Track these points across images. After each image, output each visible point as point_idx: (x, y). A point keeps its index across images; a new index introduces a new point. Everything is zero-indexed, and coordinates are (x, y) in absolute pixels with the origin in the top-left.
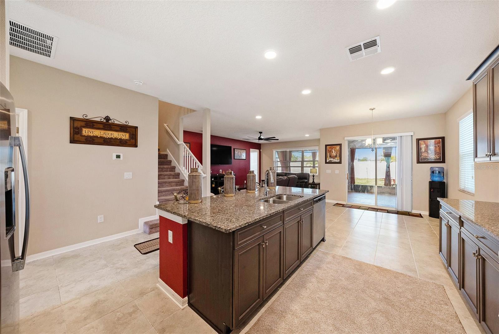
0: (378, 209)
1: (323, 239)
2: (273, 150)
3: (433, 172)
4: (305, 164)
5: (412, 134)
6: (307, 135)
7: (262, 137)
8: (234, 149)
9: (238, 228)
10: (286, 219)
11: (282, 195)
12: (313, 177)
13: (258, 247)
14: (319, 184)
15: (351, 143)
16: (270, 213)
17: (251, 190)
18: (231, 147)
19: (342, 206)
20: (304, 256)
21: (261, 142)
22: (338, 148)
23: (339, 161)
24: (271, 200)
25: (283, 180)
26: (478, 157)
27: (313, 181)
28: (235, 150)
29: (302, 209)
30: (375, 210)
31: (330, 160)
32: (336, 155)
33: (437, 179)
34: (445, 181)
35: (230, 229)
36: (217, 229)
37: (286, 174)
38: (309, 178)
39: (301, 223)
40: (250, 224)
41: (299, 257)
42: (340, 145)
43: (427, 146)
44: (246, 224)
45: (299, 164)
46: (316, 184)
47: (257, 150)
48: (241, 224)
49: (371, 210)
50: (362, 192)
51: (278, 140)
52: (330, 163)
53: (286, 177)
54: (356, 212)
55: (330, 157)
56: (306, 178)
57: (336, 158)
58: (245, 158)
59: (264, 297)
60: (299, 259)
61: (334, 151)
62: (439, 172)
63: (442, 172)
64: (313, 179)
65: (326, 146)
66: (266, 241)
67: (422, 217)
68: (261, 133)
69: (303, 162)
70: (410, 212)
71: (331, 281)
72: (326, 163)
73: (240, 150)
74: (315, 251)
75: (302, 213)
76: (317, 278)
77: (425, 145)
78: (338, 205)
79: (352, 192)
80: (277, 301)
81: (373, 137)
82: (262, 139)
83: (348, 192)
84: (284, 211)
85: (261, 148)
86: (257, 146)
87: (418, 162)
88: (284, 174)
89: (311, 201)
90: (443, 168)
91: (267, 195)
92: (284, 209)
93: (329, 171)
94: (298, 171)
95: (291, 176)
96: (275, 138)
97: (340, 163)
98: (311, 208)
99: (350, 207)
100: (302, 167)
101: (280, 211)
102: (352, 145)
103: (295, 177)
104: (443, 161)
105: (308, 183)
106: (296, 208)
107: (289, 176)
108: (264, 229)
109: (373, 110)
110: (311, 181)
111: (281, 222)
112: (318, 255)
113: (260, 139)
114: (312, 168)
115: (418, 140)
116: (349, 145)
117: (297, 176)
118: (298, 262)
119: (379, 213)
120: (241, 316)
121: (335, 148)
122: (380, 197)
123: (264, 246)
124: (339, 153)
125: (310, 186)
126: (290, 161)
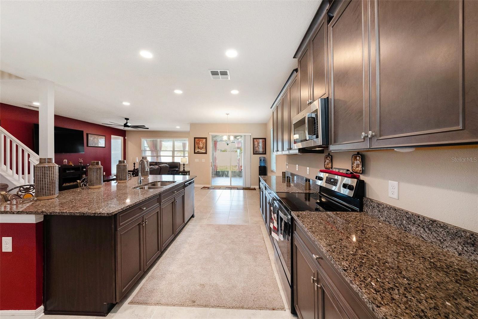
0: (232, 188)
1: (193, 215)
2: (141, 138)
3: (260, 160)
4: (176, 153)
5: (250, 134)
6: (178, 127)
7: (128, 124)
8: (87, 135)
9: (120, 211)
10: (162, 201)
11: (156, 182)
12: (184, 166)
13: (138, 227)
14: (189, 172)
15: (214, 137)
16: (149, 196)
17: (122, 180)
18: (82, 132)
19: (208, 189)
20: (178, 230)
21: (126, 129)
22: (204, 140)
23: (205, 151)
24: (146, 187)
25: (154, 169)
26: (284, 150)
27: (184, 169)
28: (89, 135)
29: (176, 192)
30: (230, 189)
31: (198, 150)
32: (203, 147)
33: (263, 165)
34: (266, 166)
35: (113, 212)
36: (96, 215)
37: (156, 164)
38: (180, 167)
39: (175, 203)
40: (131, 206)
41: (174, 232)
42: (206, 138)
43: (258, 143)
44: (127, 207)
45: (170, 154)
46: (186, 172)
47: (121, 137)
48: (122, 207)
49: (228, 189)
50: (222, 176)
51: (148, 128)
52: (198, 153)
53: (157, 166)
54: (218, 192)
55: (198, 148)
56: (177, 167)
57: (203, 149)
58: (104, 146)
59: (145, 269)
60: (174, 234)
61: (201, 143)
62: (263, 160)
63: (265, 160)
64: (184, 167)
65: (195, 138)
66: (146, 220)
67: (255, 190)
68: (127, 119)
69: (173, 151)
70: (250, 188)
71: (200, 242)
72: (195, 153)
73: (97, 136)
74: (186, 226)
75: (175, 195)
76: (189, 244)
77: (257, 143)
78: (205, 188)
79: (215, 177)
80: (157, 270)
81: (228, 134)
82: (128, 126)
83: (212, 177)
84: (160, 194)
85: (126, 136)
86: (122, 133)
87: (254, 154)
88: (154, 163)
89: (183, 185)
90: (265, 158)
91: (141, 184)
92: (160, 192)
93: (197, 160)
94: (169, 160)
95: (162, 165)
96: (145, 126)
97: (206, 153)
98: (183, 191)
99: (213, 189)
100: (173, 156)
101: (157, 194)
102: (215, 139)
103: (166, 166)
104: (265, 154)
105: (179, 171)
106: (170, 191)
107: (160, 165)
108: (143, 210)
109: (228, 115)
110: (182, 169)
111: (158, 203)
112: (189, 228)
113: (126, 125)
114: (182, 157)
115: (254, 139)
116: (212, 140)
117: (168, 165)
118: (173, 236)
119: (233, 191)
120: (124, 289)
121: (202, 141)
122: (233, 179)
123: (144, 225)
124: (205, 145)
125: (181, 173)
126: (161, 150)
